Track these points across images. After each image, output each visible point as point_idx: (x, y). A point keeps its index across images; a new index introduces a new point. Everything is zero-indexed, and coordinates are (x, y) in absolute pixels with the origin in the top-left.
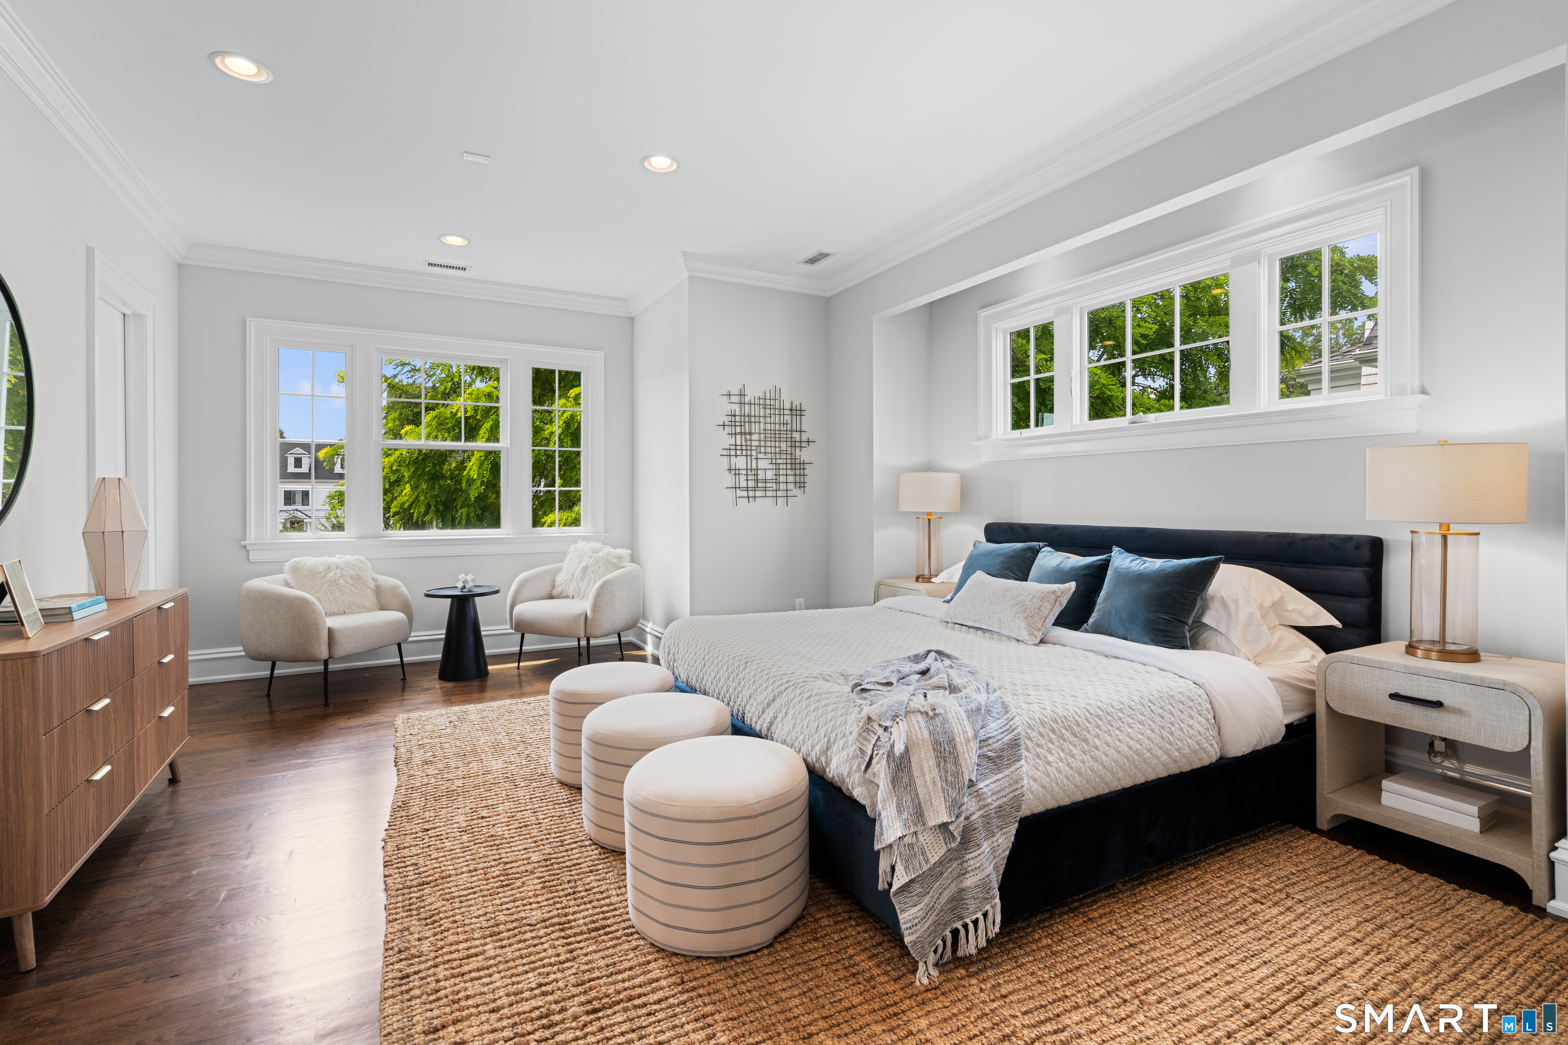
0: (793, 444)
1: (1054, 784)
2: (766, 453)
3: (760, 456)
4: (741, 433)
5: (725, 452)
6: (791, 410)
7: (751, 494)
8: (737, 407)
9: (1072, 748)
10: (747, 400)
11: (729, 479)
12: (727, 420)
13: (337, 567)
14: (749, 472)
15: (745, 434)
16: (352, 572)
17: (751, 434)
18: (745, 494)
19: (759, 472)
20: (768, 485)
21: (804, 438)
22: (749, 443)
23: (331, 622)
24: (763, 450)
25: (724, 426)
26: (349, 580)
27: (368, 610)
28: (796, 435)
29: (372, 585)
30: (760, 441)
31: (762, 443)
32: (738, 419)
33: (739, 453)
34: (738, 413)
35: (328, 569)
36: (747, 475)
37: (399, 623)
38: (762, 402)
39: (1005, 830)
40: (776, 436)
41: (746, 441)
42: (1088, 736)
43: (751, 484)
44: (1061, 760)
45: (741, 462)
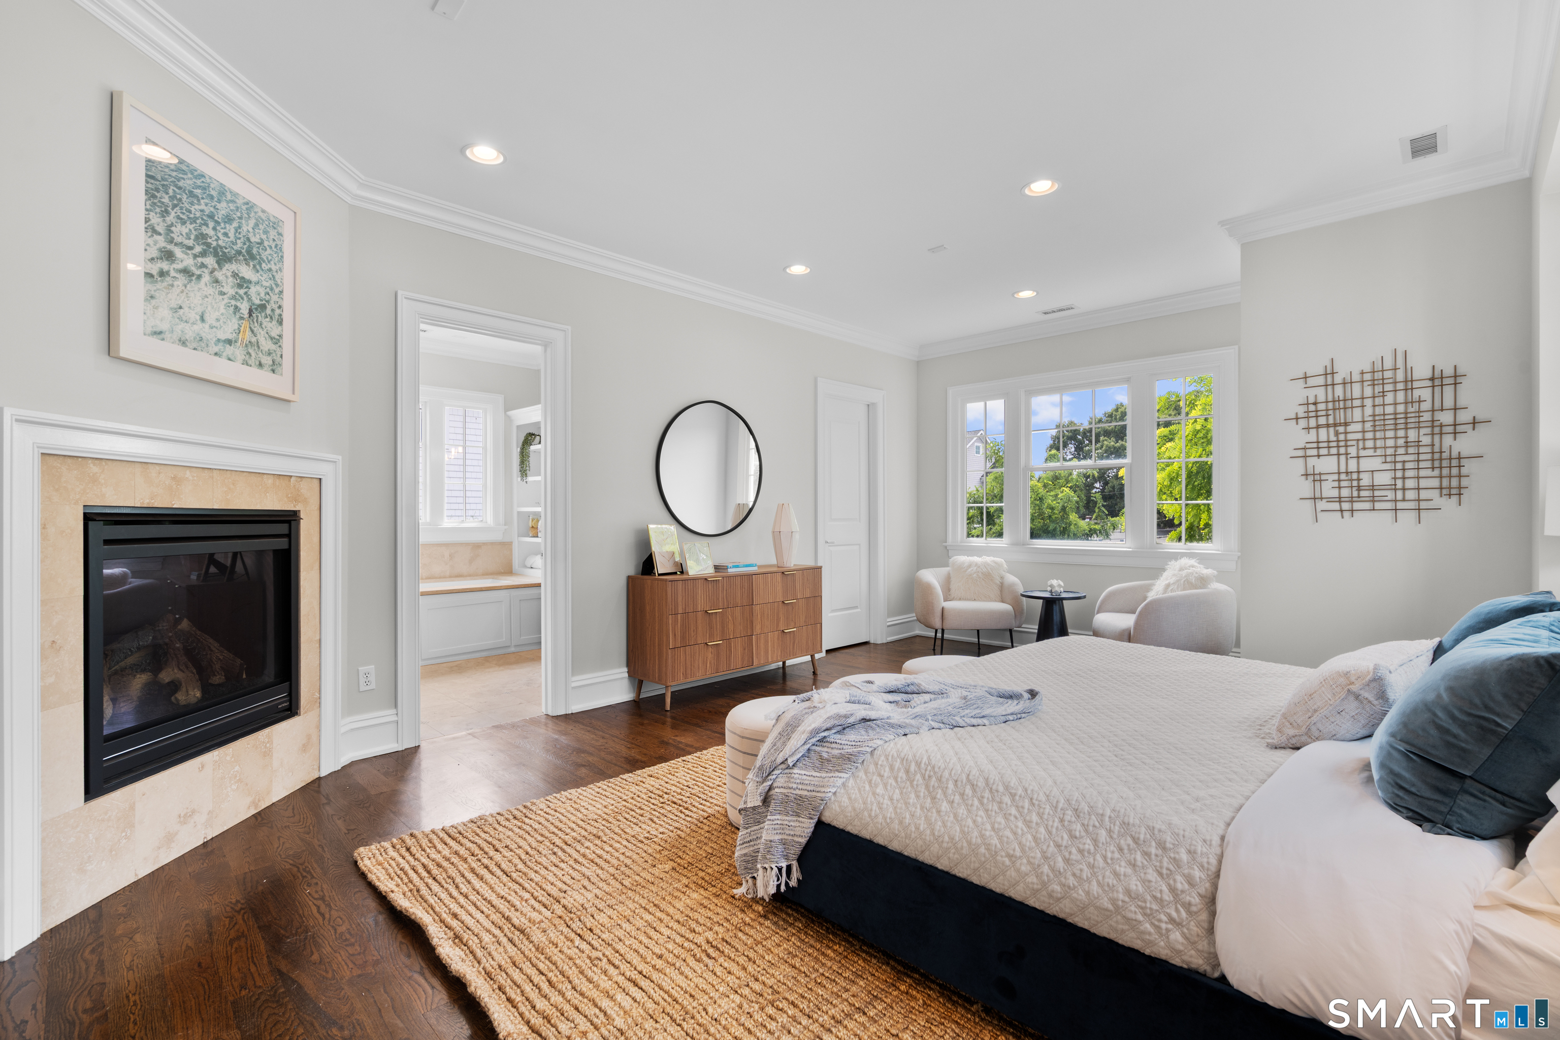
0: (1437, 429)
1: (866, 813)
2: (1375, 448)
3: (1362, 453)
4: (1328, 426)
5: (1301, 453)
6: (1432, 379)
7: (1346, 506)
8: (1321, 394)
9: (913, 796)
10: (1338, 379)
11: (1306, 488)
12: (1301, 411)
13: (976, 565)
14: (1343, 477)
15: (1335, 425)
16: (984, 570)
17: (1346, 424)
18: (1336, 506)
19: (1362, 476)
20: (1377, 493)
21: (1463, 417)
22: (1342, 437)
23: (948, 605)
24: (1370, 444)
25: (1297, 419)
26: (980, 574)
27: (991, 600)
28: (1446, 418)
29: (998, 581)
30: (1364, 432)
31: (1369, 435)
32: (1321, 407)
33: (1323, 451)
34: (1321, 398)
35: (970, 566)
36: (1339, 481)
37: (1002, 614)
38: (1368, 377)
39: (801, 819)
40: (1402, 421)
41: (1337, 434)
42: (940, 795)
43: (1345, 493)
44: (891, 799)
45: (1327, 464)
